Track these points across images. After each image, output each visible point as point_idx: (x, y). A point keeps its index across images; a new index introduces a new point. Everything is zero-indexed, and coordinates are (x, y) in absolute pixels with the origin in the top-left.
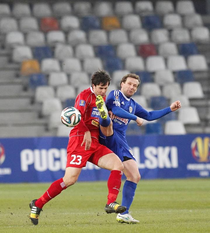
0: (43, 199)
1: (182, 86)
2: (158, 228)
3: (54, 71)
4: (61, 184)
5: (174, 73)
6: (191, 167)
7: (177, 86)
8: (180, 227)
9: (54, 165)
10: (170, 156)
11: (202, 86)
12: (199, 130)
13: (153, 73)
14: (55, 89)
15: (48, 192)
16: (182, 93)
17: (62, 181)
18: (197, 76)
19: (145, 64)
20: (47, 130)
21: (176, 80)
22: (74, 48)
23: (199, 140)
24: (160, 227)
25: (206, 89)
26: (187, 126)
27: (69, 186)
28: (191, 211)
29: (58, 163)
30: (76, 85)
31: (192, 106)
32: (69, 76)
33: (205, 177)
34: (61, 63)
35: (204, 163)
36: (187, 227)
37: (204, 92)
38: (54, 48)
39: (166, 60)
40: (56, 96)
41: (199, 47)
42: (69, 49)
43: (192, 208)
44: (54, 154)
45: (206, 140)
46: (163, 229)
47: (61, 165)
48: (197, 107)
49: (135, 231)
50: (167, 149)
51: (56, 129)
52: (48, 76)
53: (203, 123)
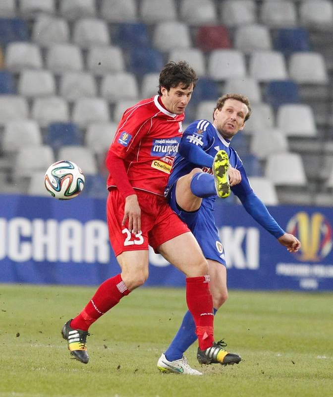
0: (86, 317)
1: (275, 112)
2: (213, 383)
3: (31, 67)
4: (118, 286)
5: (262, 84)
6: (284, 269)
7: (266, 110)
8: (256, 386)
9: (20, 250)
10: (244, 246)
11: (315, 113)
12: (302, 199)
13: (222, 83)
14: (31, 102)
15: (93, 303)
16: (276, 124)
17: (119, 279)
18: (305, 93)
19: (207, 65)
20: (10, 180)
21: (264, 99)
22: (71, 25)
23: (302, 218)
24: (217, 382)
25: (322, 120)
26: (280, 188)
27: (134, 288)
28: (279, 355)
29: (26, 247)
30: (72, 97)
31: (292, 151)
32: (58, 79)
33: (309, 291)
34: (44, 52)
35: (311, 263)
36: (270, 385)
37: (318, 126)
38: (32, 21)
39: (248, 60)
40: (30, 116)
41: (314, 38)
42: (61, 26)
43: (281, 349)
44: (20, 229)
45: (318, 219)
46: (222, 387)
47: (33, 250)
48: (302, 154)
49: (169, 387)
50: (240, 232)
51: (27, 180)
52: (17, 76)
53: (313, 186)
